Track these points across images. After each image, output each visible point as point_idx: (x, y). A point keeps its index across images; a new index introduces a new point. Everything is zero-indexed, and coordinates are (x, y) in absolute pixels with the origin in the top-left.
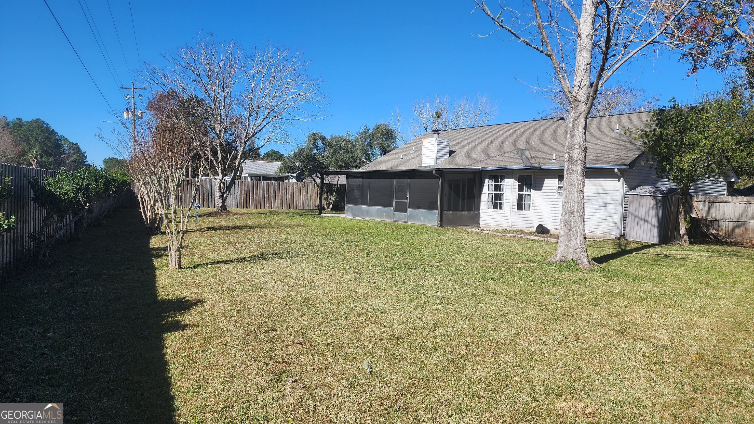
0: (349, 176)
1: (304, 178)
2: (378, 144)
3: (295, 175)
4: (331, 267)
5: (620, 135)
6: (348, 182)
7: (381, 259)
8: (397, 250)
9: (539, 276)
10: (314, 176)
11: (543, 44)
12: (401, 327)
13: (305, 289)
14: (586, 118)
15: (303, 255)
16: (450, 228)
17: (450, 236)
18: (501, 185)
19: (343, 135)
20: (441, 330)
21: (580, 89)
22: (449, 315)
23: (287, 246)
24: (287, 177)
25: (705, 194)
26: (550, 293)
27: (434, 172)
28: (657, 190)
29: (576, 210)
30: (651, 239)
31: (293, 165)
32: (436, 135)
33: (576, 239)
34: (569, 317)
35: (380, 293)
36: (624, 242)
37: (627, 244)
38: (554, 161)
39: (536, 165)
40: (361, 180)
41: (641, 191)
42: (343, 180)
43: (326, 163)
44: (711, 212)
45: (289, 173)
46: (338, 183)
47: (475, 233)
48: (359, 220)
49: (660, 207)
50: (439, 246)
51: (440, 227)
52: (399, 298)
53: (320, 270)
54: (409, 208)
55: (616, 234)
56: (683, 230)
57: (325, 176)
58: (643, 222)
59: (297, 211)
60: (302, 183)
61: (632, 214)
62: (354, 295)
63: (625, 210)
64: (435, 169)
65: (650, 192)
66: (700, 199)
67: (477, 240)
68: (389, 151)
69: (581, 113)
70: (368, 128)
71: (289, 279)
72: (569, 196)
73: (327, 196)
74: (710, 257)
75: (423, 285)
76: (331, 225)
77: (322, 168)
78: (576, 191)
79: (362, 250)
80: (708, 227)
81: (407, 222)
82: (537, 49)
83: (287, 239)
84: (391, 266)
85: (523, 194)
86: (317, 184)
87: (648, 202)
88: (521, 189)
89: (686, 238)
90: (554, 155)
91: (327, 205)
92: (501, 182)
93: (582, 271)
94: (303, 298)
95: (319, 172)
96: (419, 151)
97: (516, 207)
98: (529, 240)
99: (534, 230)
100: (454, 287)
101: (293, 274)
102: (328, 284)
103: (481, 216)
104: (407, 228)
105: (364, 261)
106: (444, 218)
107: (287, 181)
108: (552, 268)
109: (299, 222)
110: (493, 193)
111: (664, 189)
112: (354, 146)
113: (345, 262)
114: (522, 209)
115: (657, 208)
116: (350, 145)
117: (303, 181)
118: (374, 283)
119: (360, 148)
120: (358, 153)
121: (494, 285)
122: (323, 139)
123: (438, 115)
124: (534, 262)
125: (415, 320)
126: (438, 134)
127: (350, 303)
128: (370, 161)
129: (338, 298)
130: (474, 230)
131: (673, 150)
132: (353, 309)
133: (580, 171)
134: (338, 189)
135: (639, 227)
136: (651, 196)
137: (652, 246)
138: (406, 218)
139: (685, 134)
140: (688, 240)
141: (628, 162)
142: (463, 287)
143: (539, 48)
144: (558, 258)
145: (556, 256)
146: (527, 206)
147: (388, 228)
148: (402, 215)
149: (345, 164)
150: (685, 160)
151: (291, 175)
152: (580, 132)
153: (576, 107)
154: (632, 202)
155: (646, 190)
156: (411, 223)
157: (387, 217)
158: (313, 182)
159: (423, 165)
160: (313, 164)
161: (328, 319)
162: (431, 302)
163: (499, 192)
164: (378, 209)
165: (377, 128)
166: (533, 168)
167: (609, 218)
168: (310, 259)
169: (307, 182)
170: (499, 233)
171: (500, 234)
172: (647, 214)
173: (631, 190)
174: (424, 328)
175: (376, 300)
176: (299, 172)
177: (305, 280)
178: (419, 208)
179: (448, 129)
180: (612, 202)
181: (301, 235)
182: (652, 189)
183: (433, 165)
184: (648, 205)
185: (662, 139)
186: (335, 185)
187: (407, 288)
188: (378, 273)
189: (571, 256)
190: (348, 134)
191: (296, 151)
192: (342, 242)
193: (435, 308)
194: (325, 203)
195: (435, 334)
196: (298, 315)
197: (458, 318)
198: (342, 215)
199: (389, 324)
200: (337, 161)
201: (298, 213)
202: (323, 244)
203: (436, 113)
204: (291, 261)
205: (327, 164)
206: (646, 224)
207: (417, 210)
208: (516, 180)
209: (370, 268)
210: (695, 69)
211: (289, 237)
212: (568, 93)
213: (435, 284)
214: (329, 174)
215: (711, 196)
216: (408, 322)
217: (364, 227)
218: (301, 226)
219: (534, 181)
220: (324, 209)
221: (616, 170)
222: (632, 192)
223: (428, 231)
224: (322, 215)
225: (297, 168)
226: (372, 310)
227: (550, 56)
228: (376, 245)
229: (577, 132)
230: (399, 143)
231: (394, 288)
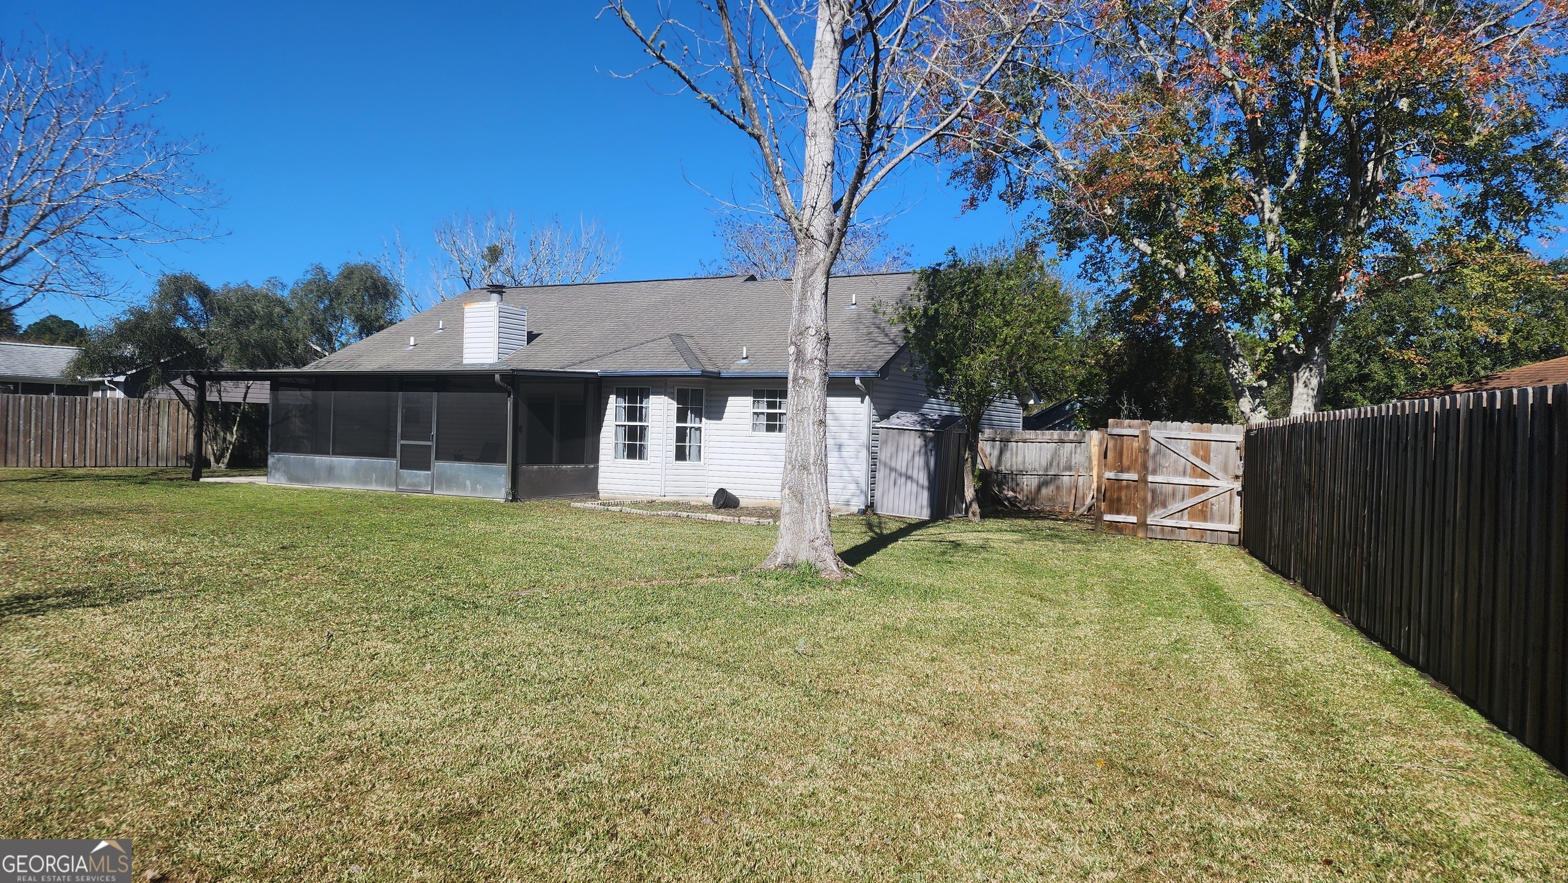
0: (277, 383)
1: (148, 388)
2: (351, 309)
3: (121, 379)
4: (243, 620)
5: (859, 315)
6: (274, 398)
7: (380, 589)
8: (419, 564)
9: (751, 604)
10: (177, 383)
11: (744, 111)
12: (468, 780)
13: (166, 696)
14: (828, 275)
15: (153, 592)
16: (534, 502)
17: (541, 523)
18: (641, 408)
19: (258, 283)
20: (572, 774)
21: (816, 214)
22: (583, 727)
23: (104, 568)
24: (98, 386)
25: (991, 426)
26: (783, 640)
27: (497, 377)
28: (924, 420)
29: (811, 461)
30: (918, 511)
31: (117, 353)
32: (495, 296)
33: (813, 519)
34: (841, 697)
35: (392, 686)
36: (875, 520)
37: (880, 523)
38: (745, 361)
39: (710, 368)
40: (308, 393)
41: (898, 421)
42: (260, 393)
43: (213, 352)
44: (1004, 458)
45: (102, 374)
46: (244, 400)
47: (592, 511)
48: (308, 492)
49: (931, 451)
50: (521, 548)
51: (511, 501)
52: (447, 694)
53: (209, 634)
54: (437, 458)
55: (858, 504)
56: (969, 494)
57: (208, 383)
58: (903, 479)
59: (128, 471)
60: (142, 401)
61: (885, 465)
62: (319, 697)
63: (874, 460)
64: (497, 371)
65: (914, 424)
66: (986, 436)
67: (601, 527)
68: (381, 328)
69: (818, 264)
70: (326, 271)
71: (113, 668)
72: (799, 433)
73: (216, 432)
74: (1021, 542)
75: (500, 651)
76: (229, 505)
77: (201, 363)
78: (811, 421)
79: (325, 569)
80: (1000, 485)
81: (432, 492)
82: (734, 121)
83: (102, 548)
84: (410, 606)
85: (686, 428)
86: (186, 404)
87: (912, 442)
88: (681, 416)
89: (975, 507)
90: (745, 349)
91: (214, 454)
92: (641, 402)
93: (828, 584)
94: (161, 724)
95: (192, 374)
96: (456, 329)
97: (673, 453)
98: (704, 522)
99: (710, 500)
100: (576, 647)
101: (126, 650)
102: (238, 672)
103: (601, 475)
104: (434, 508)
105: (335, 598)
106: (521, 480)
107: (98, 394)
108: (771, 583)
109: (135, 501)
110: (625, 426)
111: (936, 417)
112: (289, 311)
113: (282, 604)
114: (684, 459)
115: (926, 453)
116: (277, 310)
117: (146, 396)
118: (373, 657)
119: (305, 317)
120: (301, 329)
121: (665, 635)
122: (203, 292)
123: (494, 254)
124: (734, 572)
125: (501, 753)
126: (501, 293)
127: (310, 724)
128: (333, 350)
129: (272, 713)
130: (589, 505)
131: (955, 345)
132: (321, 740)
133: (817, 380)
134: (245, 415)
135: (897, 489)
136: (916, 430)
137: (922, 525)
138: (430, 480)
139: (975, 315)
140: (978, 511)
141: (879, 366)
142: (597, 647)
143: (736, 118)
144: (779, 560)
145: (776, 556)
146: (694, 451)
147: (386, 508)
148: (419, 476)
149: (264, 353)
150: (976, 364)
151: (109, 379)
152: (816, 302)
153: (809, 250)
154: (885, 442)
155: (904, 419)
156: (441, 493)
157: (381, 480)
158: (175, 397)
159: (465, 362)
160: (175, 353)
161: (247, 785)
162: (531, 696)
163: (638, 423)
164: (356, 462)
165: (349, 273)
166: (706, 375)
167: (845, 473)
168: (176, 603)
169: (158, 397)
170: (642, 509)
171: (645, 512)
172: (911, 465)
173: (882, 420)
174: (528, 772)
175: (386, 706)
176: (134, 371)
177: (165, 668)
178: (458, 458)
179: (518, 285)
180: (850, 442)
181: (146, 537)
182: (916, 418)
183: (491, 361)
184: (912, 448)
185: (937, 324)
186: (238, 405)
187: (461, 664)
188: (378, 628)
189: (804, 555)
190: (274, 282)
191: (123, 318)
192: (267, 549)
193: (545, 712)
194: (209, 450)
195: (561, 786)
196: (149, 780)
197: (606, 732)
198: (260, 480)
199: (432, 774)
200: (244, 347)
201: (130, 476)
202: (212, 557)
203: (490, 249)
204: (116, 612)
205: (214, 354)
206: (909, 482)
207: (457, 464)
208: (673, 399)
209: (354, 616)
210: (973, 203)
211: (108, 543)
212: (793, 220)
213: (529, 645)
214: (219, 378)
215: (1003, 430)
216: (483, 760)
217: (323, 507)
218: (143, 510)
219: (707, 401)
220: (208, 465)
221: (858, 382)
222: (883, 424)
223: (485, 511)
224: (202, 480)
225: (128, 362)
226: (379, 739)
227: (758, 138)
228: (363, 552)
229: (811, 301)
230: (405, 310)
231: (428, 666)
